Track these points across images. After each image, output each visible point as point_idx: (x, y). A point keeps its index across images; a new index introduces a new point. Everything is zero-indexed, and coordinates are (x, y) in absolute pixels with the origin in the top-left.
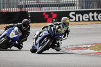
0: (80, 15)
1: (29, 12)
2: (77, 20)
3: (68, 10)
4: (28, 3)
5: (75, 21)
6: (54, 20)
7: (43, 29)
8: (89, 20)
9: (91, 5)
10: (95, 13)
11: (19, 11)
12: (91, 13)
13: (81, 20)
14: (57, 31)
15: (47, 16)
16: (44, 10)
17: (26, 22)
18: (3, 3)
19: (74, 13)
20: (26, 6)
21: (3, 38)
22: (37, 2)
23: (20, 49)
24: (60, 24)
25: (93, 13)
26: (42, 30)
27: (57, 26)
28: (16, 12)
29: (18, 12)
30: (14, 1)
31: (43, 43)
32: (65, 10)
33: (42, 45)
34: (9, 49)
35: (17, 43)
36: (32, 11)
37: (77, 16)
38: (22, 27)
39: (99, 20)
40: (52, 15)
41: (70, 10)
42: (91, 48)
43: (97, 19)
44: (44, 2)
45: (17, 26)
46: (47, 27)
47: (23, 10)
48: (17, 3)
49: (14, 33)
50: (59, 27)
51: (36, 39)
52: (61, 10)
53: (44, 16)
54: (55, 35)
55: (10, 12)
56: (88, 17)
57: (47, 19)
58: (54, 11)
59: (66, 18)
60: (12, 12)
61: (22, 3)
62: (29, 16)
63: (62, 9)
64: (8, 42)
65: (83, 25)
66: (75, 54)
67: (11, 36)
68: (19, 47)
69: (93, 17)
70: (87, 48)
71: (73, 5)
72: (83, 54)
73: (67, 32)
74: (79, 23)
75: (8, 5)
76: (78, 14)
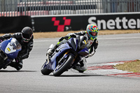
0: (103, 21)
1: (32, 16)
2: (99, 28)
3: (87, 14)
4: (31, 4)
6: (67, 28)
7: (60, 40)
8: (116, 29)
9: (119, 7)
10: (124, 18)
11: (19, 15)
12: (118, 19)
15: (57, 23)
16: (53, 14)
17: (27, 31)
19: (95, 18)
20: (29, 9)
22: (44, 4)
23: (18, 69)
24: (84, 34)
25: (121, 18)
26: (58, 43)
28: (15, 17)
29: (17, 17)
30: (11, 1)
31: (62, 61)
32: (82, 15)
33: (60, 64)
34: (2, 69)
36: (37, 16)
39: (129, 29)
40: (64, 21)
41: (90, 14)
42: (118, 67)
44: (53, 3)
45: (15, 37)
46: (67, 38)
47: (24, 14)
48: (16, 4)
49: (12, 47)
50: (85, 39)
51: (51, 55)
52: (77, 15)
53: (53, 22)
55: (7, 17)
58: (67, 15)
60: (9, 17)
61: (22, 4)
62: (33, 23)
63: (79, 13)
64: (3, 59)
65: (107, 36)
67: (7, 51)
68: (18, 66)
69: (121, 24)
71: (94, 7)
73: (95, 45)
74: (102, 32)
75: (3, 7)
76: (100, 20)
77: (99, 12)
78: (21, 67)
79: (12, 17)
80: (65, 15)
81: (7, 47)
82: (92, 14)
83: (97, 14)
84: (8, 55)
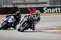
0: (50, 9)
1: (19, 7)
2: (48, 12)
3: (43, 6)
4: (18, 2)
5: (47, 13)
10: (59, 8)
11: (13, 7)
12: (56, 8)
13: (50, 12)
14: (32, 19)
16: (28, 6)
18: (3, 2)
20: (17, 4)
21: (5, 23)
22: (24, 2)
23: (15, 29)
25: (58, 8)
26: (24, 18)
27: (33, 16)
28: (11, 7)
29: (12, 7)
30: (10, 1)
32: (41, 6)
33: (23, 27)
35: (13, 25)
36: (21, 7)
37: (48, 10)
38: (16, 16)
40: (33, 9)
41: (44, 6)
42: (57, 29)
43: (60, 12)
44: (28, 2)
46: (27, 16)
47: (15, 6)
48: (12, 2)
49: (11, 20)
51: (21, 23)
53: (28, 10)
54: (31, 21)
56: (55, 10)
57: (30, 12)
59: (38, 11)
60: (9, 8)
61: (15, 2)
62: (19, 10)
63: (39, 6)
66: (47, 32)
69: (58, 10)
70: (54, 29)
71: (46, 3)
72: (52, 33)
74: (49, 14)
75: (6, 3)
76: (49, 9)
77: (48, 5)
78: (16, 28)
79: (10, 8)
80: (33, 7)
81: (9, 20)
82: (45, 6)
83: (47, 6)
84: (10, 23)
